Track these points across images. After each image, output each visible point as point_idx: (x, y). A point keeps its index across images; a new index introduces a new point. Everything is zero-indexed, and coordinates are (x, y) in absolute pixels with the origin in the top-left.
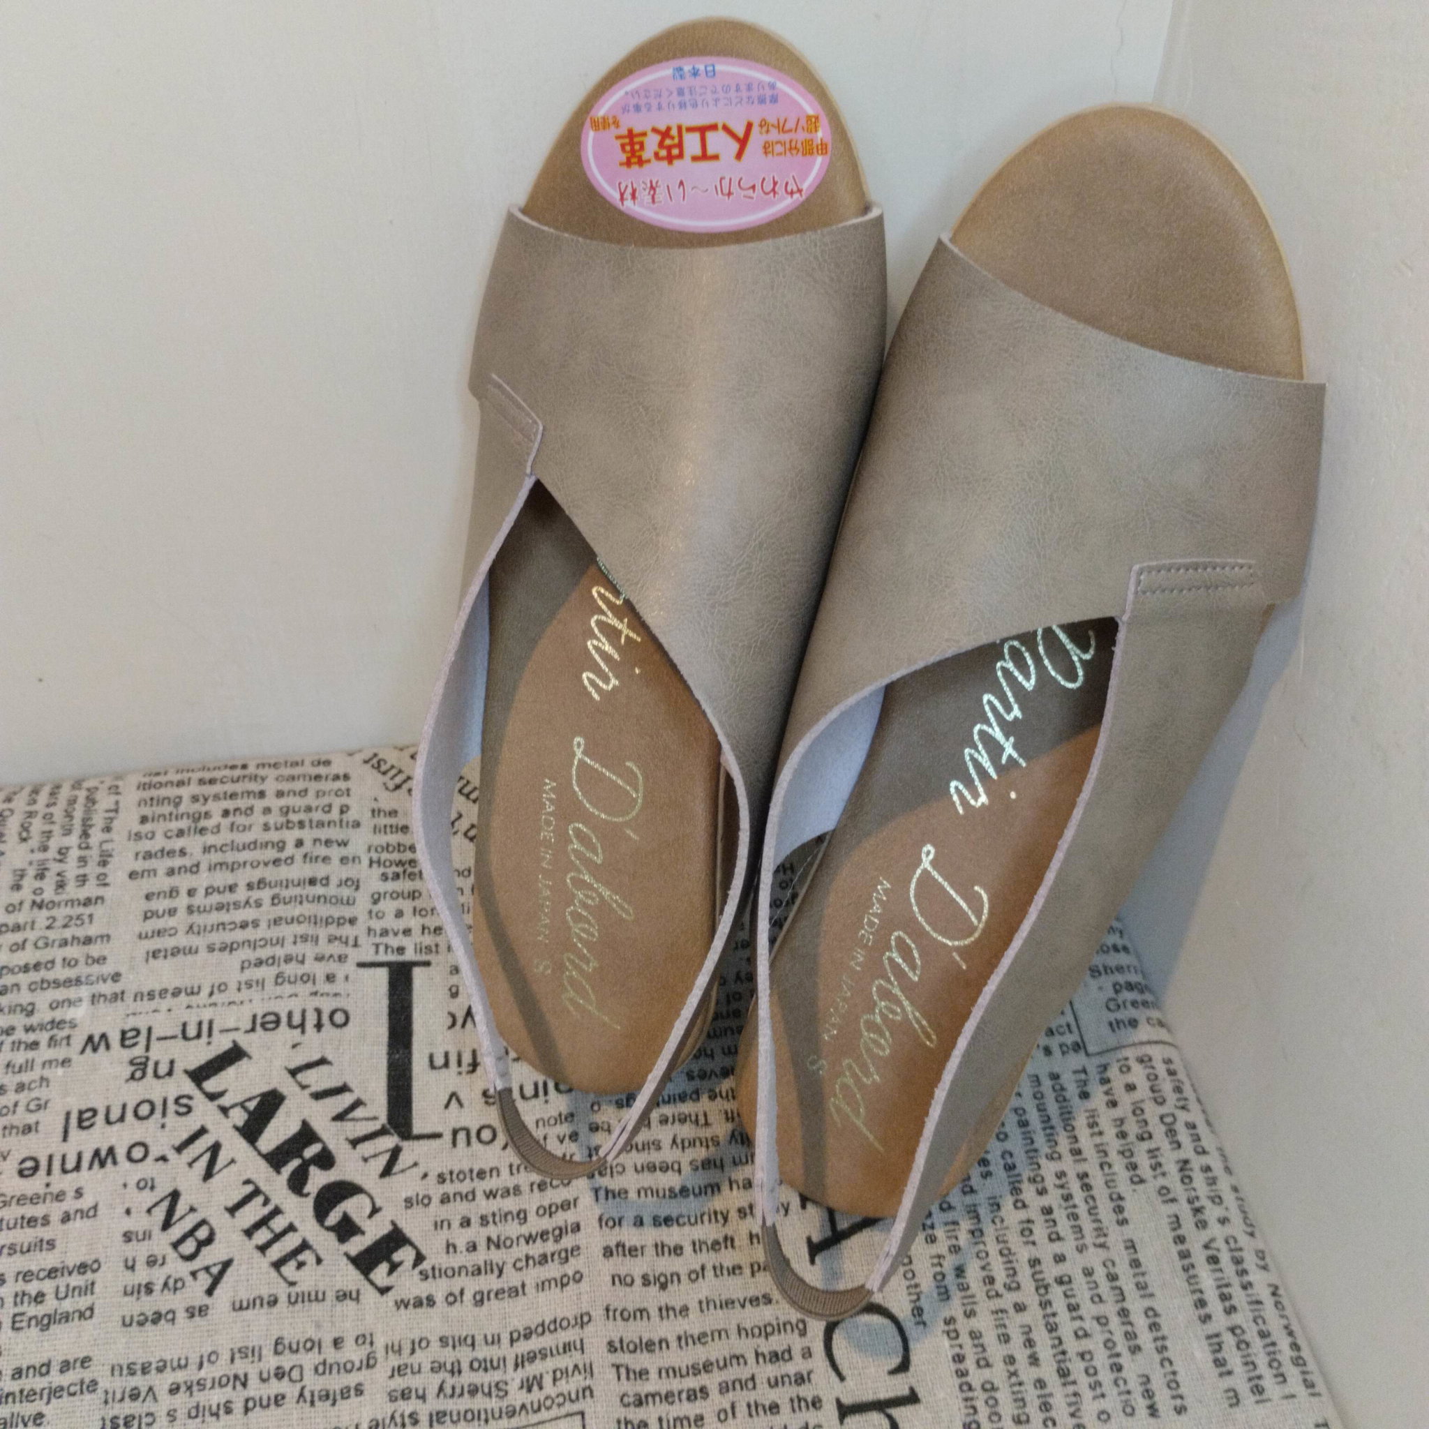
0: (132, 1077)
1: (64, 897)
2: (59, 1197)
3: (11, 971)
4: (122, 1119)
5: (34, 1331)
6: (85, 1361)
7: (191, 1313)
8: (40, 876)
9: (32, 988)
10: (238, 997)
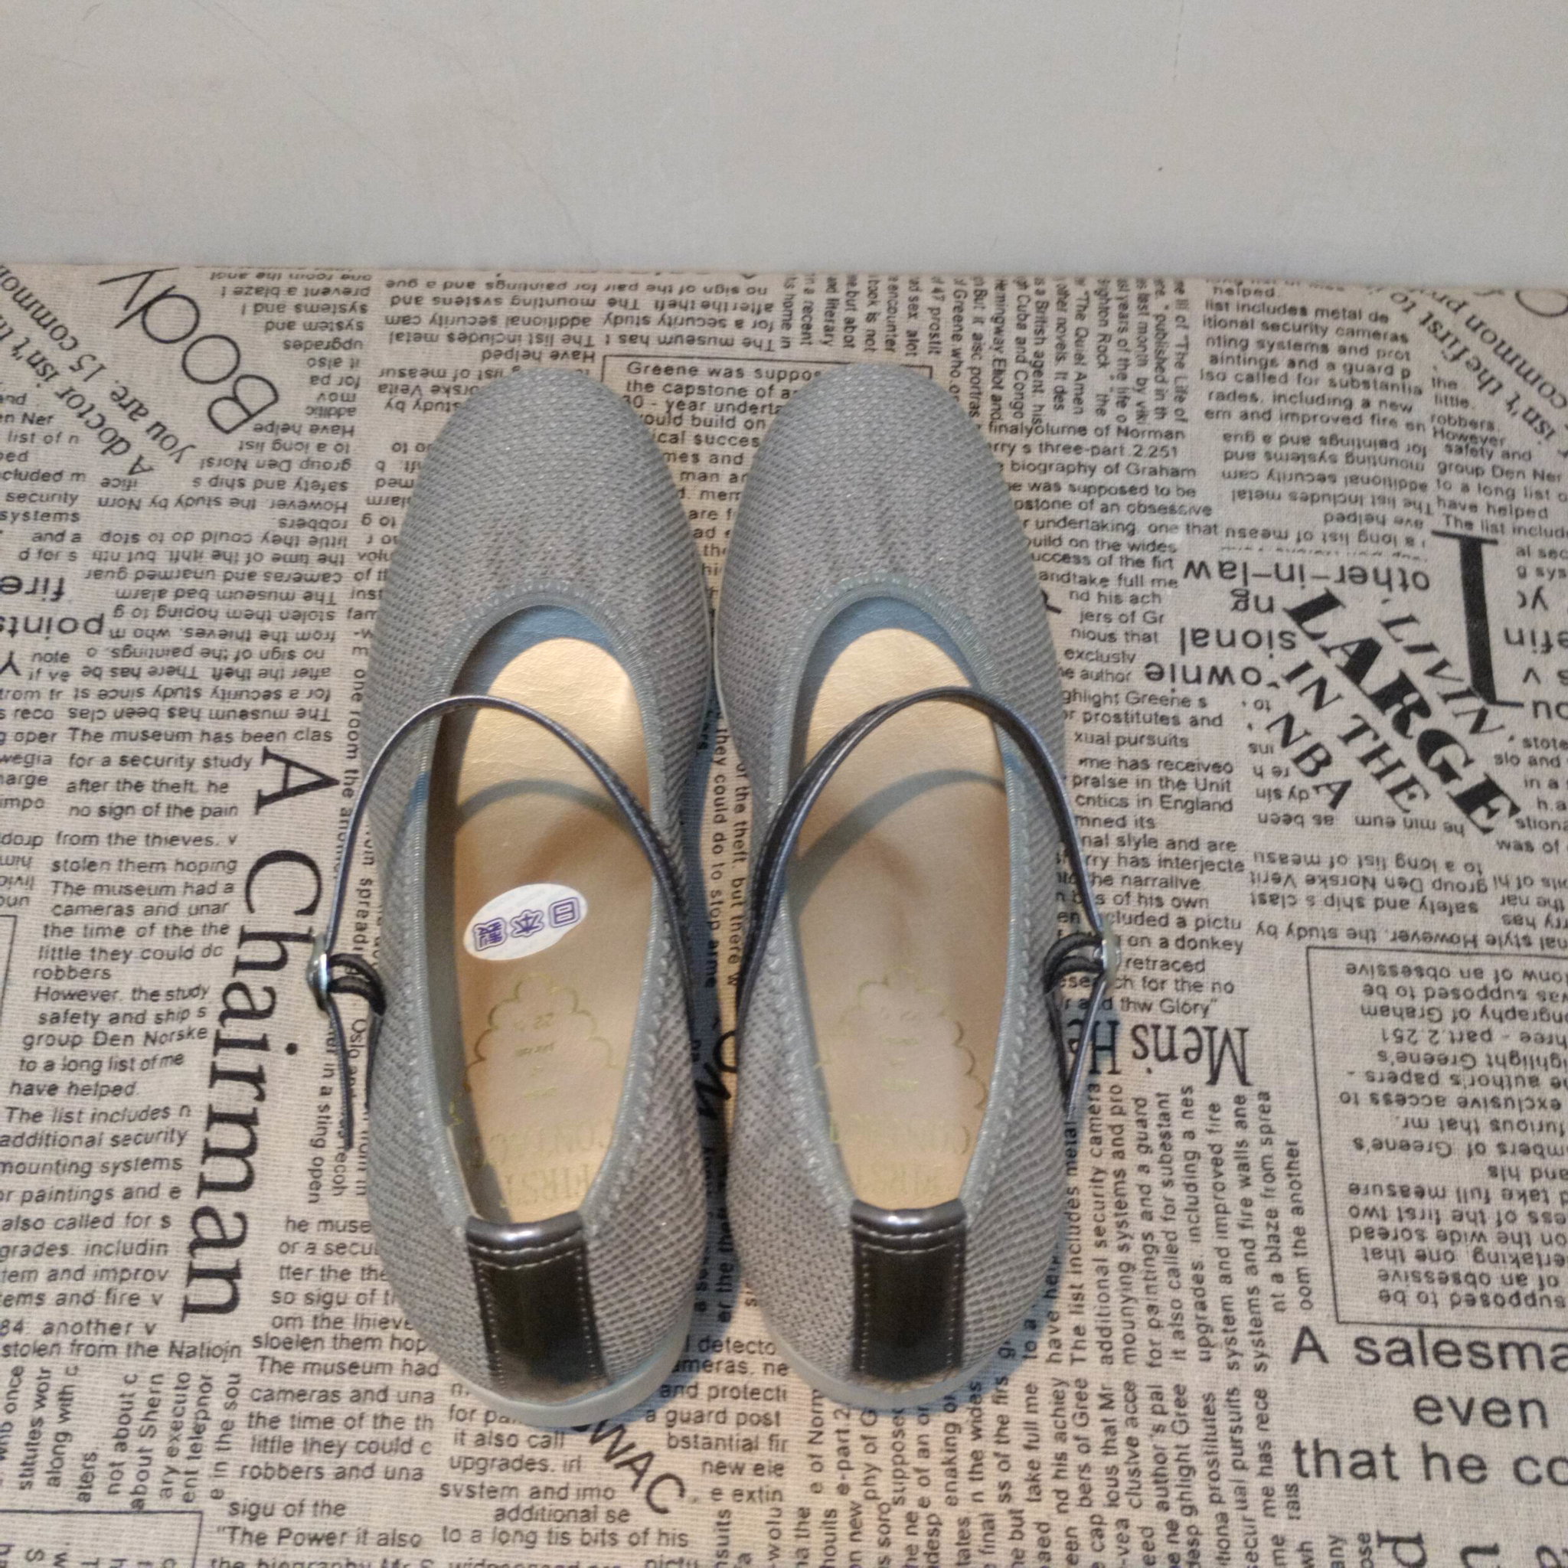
0: (1236, 607)
1: (1146, 427)
2: (1185, 702)
3: (1108, 491)
4: (1232, 643)
5: (1180, 812)
6: (1230, 845)
7: (1319, 820)
8: (1122, 403)
9: (1132, 509)
10: (1325, 547)
